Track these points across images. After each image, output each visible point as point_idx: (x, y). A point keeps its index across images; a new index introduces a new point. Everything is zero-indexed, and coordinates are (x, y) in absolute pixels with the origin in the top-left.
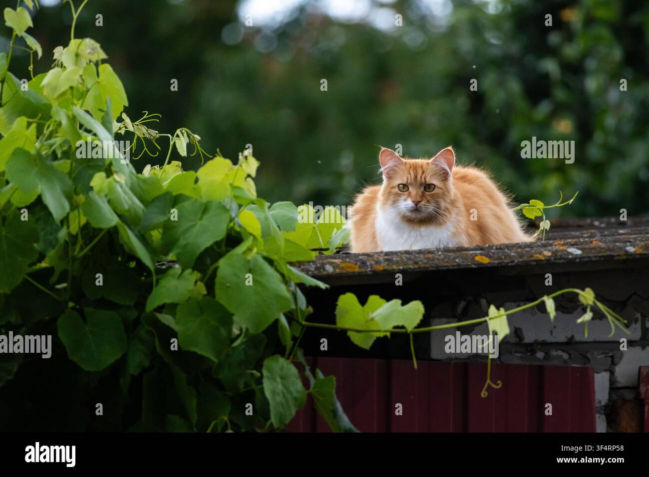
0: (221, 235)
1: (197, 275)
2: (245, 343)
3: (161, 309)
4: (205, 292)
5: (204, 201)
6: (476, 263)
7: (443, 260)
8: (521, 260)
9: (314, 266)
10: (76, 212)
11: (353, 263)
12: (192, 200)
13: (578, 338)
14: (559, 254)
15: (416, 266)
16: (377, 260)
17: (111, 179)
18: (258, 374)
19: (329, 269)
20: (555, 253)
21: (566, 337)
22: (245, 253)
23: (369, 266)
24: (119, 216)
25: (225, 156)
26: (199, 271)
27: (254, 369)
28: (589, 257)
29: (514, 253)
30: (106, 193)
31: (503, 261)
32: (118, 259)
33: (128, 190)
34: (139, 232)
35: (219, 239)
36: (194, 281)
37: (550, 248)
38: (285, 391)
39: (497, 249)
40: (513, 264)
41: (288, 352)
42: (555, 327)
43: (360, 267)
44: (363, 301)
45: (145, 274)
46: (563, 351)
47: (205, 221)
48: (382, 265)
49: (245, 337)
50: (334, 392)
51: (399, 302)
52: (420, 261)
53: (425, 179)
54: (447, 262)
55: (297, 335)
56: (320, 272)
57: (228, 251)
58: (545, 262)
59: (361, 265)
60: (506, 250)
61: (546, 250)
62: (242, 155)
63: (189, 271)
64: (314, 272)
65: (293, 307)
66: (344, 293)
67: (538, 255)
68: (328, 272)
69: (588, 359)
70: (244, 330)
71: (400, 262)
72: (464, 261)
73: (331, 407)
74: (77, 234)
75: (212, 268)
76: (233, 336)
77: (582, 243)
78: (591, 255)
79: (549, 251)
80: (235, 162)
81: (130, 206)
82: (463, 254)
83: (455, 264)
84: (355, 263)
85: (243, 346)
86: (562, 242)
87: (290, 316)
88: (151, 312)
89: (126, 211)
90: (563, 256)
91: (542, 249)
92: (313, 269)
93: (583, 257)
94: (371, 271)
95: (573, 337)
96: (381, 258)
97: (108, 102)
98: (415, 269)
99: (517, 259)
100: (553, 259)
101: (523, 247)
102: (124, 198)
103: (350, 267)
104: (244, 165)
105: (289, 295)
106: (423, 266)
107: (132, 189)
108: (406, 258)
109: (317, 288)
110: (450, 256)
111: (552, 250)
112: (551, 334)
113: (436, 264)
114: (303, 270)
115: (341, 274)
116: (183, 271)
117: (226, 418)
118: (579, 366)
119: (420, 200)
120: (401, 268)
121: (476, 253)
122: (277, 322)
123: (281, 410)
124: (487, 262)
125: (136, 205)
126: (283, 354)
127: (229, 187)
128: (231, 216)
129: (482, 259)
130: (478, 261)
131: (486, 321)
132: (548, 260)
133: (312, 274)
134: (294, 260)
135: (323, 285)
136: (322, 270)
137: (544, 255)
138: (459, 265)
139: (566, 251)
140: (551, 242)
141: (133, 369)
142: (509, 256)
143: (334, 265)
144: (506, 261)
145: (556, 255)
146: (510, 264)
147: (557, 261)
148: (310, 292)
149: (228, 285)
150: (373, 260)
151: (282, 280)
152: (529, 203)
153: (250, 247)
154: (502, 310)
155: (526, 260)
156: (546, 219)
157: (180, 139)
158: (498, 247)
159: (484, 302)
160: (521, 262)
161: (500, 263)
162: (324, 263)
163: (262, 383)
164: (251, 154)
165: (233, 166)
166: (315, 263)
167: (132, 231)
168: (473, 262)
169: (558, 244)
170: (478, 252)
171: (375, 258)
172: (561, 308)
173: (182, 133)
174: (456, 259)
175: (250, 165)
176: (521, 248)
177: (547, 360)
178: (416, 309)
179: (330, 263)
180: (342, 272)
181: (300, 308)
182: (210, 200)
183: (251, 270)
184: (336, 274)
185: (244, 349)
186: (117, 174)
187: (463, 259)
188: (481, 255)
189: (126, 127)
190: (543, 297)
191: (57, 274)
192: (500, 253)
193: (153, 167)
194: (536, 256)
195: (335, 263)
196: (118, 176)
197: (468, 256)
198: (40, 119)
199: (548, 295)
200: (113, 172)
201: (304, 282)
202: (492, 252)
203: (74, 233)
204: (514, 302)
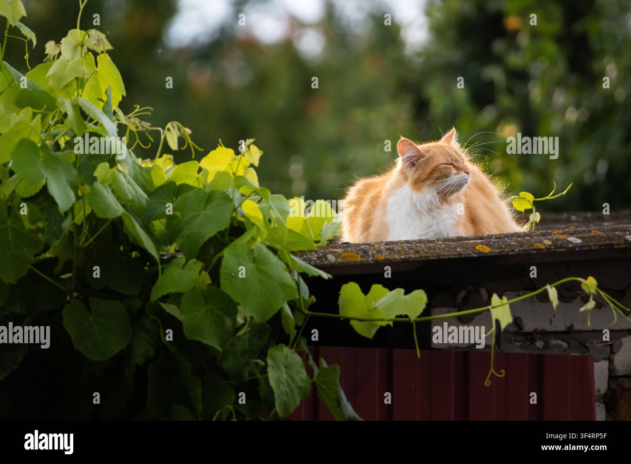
0: (225, 225)
1: (200, 265)
2: (249, 332)
3: (165, 298)
4: (209, 282)
5: (208, 190)
6: (477, 252)
7: (444, 249)
8: (521, 249)
9: (316, 256)
10: (81, 201)
11: (355, 253)
12: (196, 190)
13: (577, 327)
14: (559, 243)
15: (417, 256)
16: (379, 249)
17: (114, 169)
18: (263, 363)
19: (331, 258)
20: (555, 242)
21: (566, 326)
22: (249, 242)
23: (371, 256)
24: (123, 206)
25: (227, 146)
26: (202, 261)
27: (258, 358)
28: (589, 246)
29: (514, 242)
30: (110, 183)
31: (504, 250)
32: (120, 247)
33: (131, 180)
34: (143, 222)
35: (223, 228)
36: (198, 270)
37: (550, 237)
38: (289, 380)
39: (496, 238)
40: (513, 253)
41: (291, 341)
42: (554, 316)
43: (361, 257)
44: (366, 290)
45: (148, 264)
46: (562, 340)
47: (208, 211)
48: (384, 254)
49: (248, 327)
50: (338, 380)
51: (402, 291)
52: (421, 250)
54: (448, 251)
55: (300, 324)
56: (322, 261)
57: (232, 241)
58: (545, 251)
59: (363, 255)
60: (506, 239)
61: (546, 239)
62: (245, 145)
63: (194, 260)
64: (317, 262)
66: (346, 283)
67: (538, 244)
68: (330, 261)
69: (588, 348)
70: (248, 319)
71: (401, 251)
72: (466, 250)
73: (335, 397)
74: (82, 223)
75: (216, 258)
76: (237, 326)
77: (580, 232)
78: (590, 244)
79: (549, 240)
81: (133, 196)
82: (464, 243)
83: (456, 253)
84: (357, 252)
85: (248, 336)
86: (561, 232)
87: (293, 305)
88: (156, 302)
89: (129, 201)
90: (563, 245)
91: (542, 239)
92: (315, 259)
93: (583, 246)
94: (373, 260)
95: (572, 325)
96: (382, 248)
97: (108, 92)
98: (416, 258)
99: (517, 248)
101: (523, 236)
102: (128, 188)
103: (352, 256)
104: (246, 155)
105: (293, 284)
106: (424, 255)
107: (136, 179)
108: (408, 248)
109: (320, 278)
110: (451, 245)
111: (552, 239)
112: (551, 323)
113: (437, 253)
114: (305, 260)
115: (343, 263)
116: (187, 261)
117: (230, 407)
118: (578, 355)
120: (403, 257)
121: (477, 242)
122: (281, 311)
123: (286, 398)
124: (488, 251)
125: (140, 195)
126: (287, 344)
127: (232, 175)
128: (234, 205)
129: (483, 248)
130: (479, 251)
131: (489, 310)
132: (548, 249)
133: (314, 264)
134: (295, 249)
135: (325, 276)
136: (324, 260)
137: (544, 244)
138: (460, 254)
139: (566, 240)
140: (549, 231)
141: (138, 359)
142: (510, 245)
143: (336, 254)
144: (506, 250)
145: (556, 244)
146: (510, 253)
147: (557, 250)
148: (313, 282)
149: (233, 274)
150: (375, 249)
151: (287, 269)
152: (519, 195)
153: (255, 237)
154: (505, 299)
155: (527, 249)
156: (536, 211)
157: (171, 133)
158: (497, 237)
159: (483, 291)
160: (521, 251)
161: (501, 252)
162: (325, 252)
163: (266, 372)
164: (253, 143)
165: (236, 156)
166: (317, 253)
167: (137, 221)
168: (474, 251)
169: (558, 233)
170: (478, 241)
171: (377, 248)
172: (560, 297)
173: (173, 127)
174: (457, 248)
175: (252, 154)
176: (520, 237)
177: (547, 348)
178: (419, 298)
179: (332, 253)
180: (344, 262)
181: (303, 298)
182: (214, 189)
183: (256, 260)
184: (338, 264)
185: (248, 338)
186: (121, 164)
187: (464, 249)
188: (482, 245)
189: (118, 120)
190: (546, 285)
191: (60, 265)
192: (500, 242)
193: (144, 161)
194: (536, 245)
195: (337, 252)
196: (122, 166)
197: (468, 246)
198: (44, 110)
199: (550, 284)
200: (117, 163)
201: (307, 272)
202: (492, 242)
203: (79, 223)
204: (514, 291)
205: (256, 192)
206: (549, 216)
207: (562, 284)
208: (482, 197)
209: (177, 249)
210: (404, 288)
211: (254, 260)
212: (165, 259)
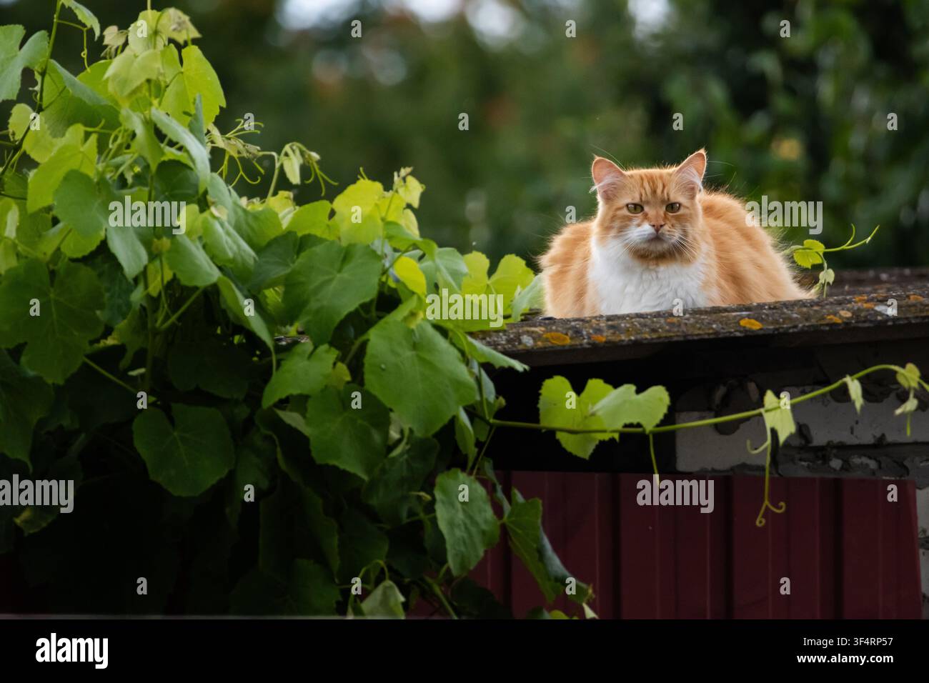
0: (370, 294)
1: (334, 354)
2: (408, 451)
3: (284, 403)
4: (348, 378)
5: (344, 243)
6: (742, 329)
7: (693, 326)
8: (807, 324)
9: (504, 337)
10: (157, 262)
11: (562, 333)
12: (327, 243)
13: (890, 438)
14: (863, 314)
15: (654, 336)
16: (597, 327)
17: (206, 214)
18: (428, 497)
19: (528, 341)
20: (856, 313)
21: (874, 437)
22: (405, 319)
23: (586, 337)
24: (220, 268)
25: (373, 178)
26: (337, 348)
27: (423, 489)
28: (908, 318)
29: (796, 313)
30: (200, 234)
31: (782, 326)
32: (216, 330)
33: (232, 230)
34: (249, 291)
35: (367, 300)
36: (331, 362)
37: (849, 305)
38: (468, 522)
39: (770, 308)
40: (795, 330)
41: (470, 464)
42: (857, 423)
43: (572, 338)
44: (579, 388)
45: (258, 353)
46: (870, 458)
47: (345, 275)
48: (605, 334)
49: (407, 444)
50: (539, 521)
51: (633, 388)
52: (660, 328)
53: (668, 194)
54: (699, 329)
55: (483, 439)
56: (514, 346)
57: (380, 318)
58: (843, 325)
59: (574, 335)
60: (785, 310)
61: (843, 309)
62: (399, 176)
63: (324, 347)
64: (506, 347)
65: (478, 398)
66: (550, 377)
67: (831, 317)
68: (526, 346)
69: (907, 469)
70: (407, 433)
71: (631, 329)
72: (725, 327)
73: (535, 546)
74: (160, 293)
75: (358, 343)
76: (390, 443)
78: (909, 316)
79: (848, 310)
80: (388, 186)
81: (235, 254)
82: (723, 317)
83: (711, 331)
84: (564, 332)
85: (406, 456)
86: (866, 298)
87: (472, 412)
88: (270, 408)
89: (229, 261)
90: (869, 317)
91: (838, 308)
92: (504, 342)
93: (900, 320)
94: (589, 344)
95: (883, 436)
96: (602, 325)
97: (197, 101)
98: (652, 339)
99: (801, 323)
100: (853, 321)
101: (809, 305)
102: (227, 242)
103: (558, 338)
104: (401, 191)
105: (472, 381)
106: (664, 335)
107: (238, 228)
108: (640, 324)
109: (511, 370)
110: (703, 319)
111: (852, 309)
112: (852, 433)
113: (683, 332)
114: (489, 344)
115: (545, 348)
116: (316, 347)
117: (382, 563)
118: (893, 478)
119: (663, 223)
120: (633, 338)
121: (741, 315)
122: (453, 421)
123: (463, 549)
124: (758, 328)
125: (244, 251)
126: (464, 469)
127: (380, 222)
128: (384, 266)
129: (750, 323)
130: (744, 327)
131: (761, 415)
132: (847, 324)
133: (502, 350)
134: (476, 329)
135: (519, 366)
136: (517, 343)
137: (841, 317)
138: (716, 333)
139: (873, 310)
140: (848, 297)
142: (790, 319)
143: (534, 335)
144: (785, 326)
145: (858, 316)
146: (791, 331)
147: (860, 325)
148: (501, 377)
149: (383, 366)
150: (591, 327)
151: (461, 359)
152: (803, 245)
153: (414, 311)
154: (785, 397)
155: (816, 323)
156: (828, 268)
157: (290, 159)
158: (772, 307)
159: (752, 387)
160: (807, 326)
161: (777, 329)
162: (519, 333)
163: (433, 511)
164: (412, 174)
165: (386, 193)
166: (507, 334)
167: (241, 290)
168: (738, 328)
169: (860, 301)
170: (744, 313)
171: (594, 325)
172: (866, 394)
173: (293, 151)
174: (712, 324)
175: (411, 189)
176: (806, 306)
177: (847, 470)
178: (658, 398)
179: (528, 333)
180: (547, 346)
181: (487, 400)
182: (353, 242)
183: (417, 344)
184: (537, 349)
185: (407, 460)
186: (216, 207)
187: (722, 325)
188: (749, 318)
189: (212, 142)
190: (845, 377)
191: (129, 355)
192: (776, 315)
193: (251, 200)
194: (829, 317)
195: (536, 332)
196: (217, 209)
197: (729, 320)
198: (102, 128)
199: (851, 374)
200: (210, 204)
201: (492, 361)
202: (764, 313)
203: (155, 294)
204: (797, 386)
205: (415, 246)
206: (847, 274)
207: (868, 375)
208: (748, 249)
209: (300, 329)
210: (635, 384)
211: (415, 346)
212: (282, 346)
